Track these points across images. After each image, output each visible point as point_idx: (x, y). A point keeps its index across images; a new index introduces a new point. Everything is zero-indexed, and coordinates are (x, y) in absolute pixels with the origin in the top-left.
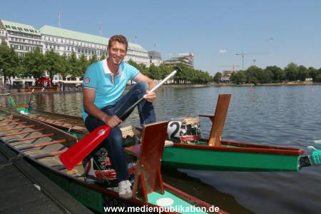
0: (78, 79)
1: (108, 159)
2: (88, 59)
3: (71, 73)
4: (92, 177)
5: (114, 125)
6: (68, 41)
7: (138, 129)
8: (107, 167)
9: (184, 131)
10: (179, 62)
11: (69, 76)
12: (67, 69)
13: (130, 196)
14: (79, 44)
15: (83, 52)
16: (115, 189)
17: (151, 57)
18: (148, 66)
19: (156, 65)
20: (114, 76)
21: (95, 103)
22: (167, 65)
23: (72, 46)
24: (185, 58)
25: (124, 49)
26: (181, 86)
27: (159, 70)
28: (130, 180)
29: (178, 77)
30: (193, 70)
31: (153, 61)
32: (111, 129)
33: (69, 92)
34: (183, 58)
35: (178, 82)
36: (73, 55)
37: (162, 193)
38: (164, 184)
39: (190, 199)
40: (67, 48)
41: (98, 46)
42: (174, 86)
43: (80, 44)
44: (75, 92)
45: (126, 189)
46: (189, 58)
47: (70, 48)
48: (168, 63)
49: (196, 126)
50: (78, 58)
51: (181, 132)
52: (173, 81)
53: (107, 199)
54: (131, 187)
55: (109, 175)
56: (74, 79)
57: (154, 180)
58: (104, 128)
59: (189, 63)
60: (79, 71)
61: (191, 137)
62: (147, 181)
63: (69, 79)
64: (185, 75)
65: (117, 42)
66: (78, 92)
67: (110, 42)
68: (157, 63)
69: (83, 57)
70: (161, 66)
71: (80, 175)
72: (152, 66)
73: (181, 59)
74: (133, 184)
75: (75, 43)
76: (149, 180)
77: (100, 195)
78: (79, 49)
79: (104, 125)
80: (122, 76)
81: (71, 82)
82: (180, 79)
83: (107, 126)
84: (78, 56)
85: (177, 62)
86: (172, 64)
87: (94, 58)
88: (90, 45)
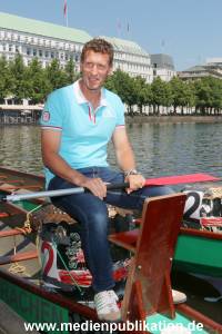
0: (26, 102)
1: (80, 253)
2: (44, 66)
3: (13, 91)
6: (9, 35)
8: (80, 266)
9: (208, 209)
10: (207, 74)
11: (11, 96)
12: (8, 85)
15: (35, 54)
16: (91, 304)
17: (155, 66)
18: (149, 81)
19: (164, 79)
22: (185, 79)
23: (17, 43)
26: (207, 119)
27: (170, 88)
28: (116, 290)
29: (203, 101)
31: (159, 72)
33: (10, 125)
34: (213, 67)
35: (203, 110)
36: (19, 59)
37: (171, 317)
40: (7, 47)
41: (61, 45)
42: (194, 118)
43: (30, 40)
44: (20, 125)
45: (110, 305)
47: (14, 47)
48: (186, 75)
50: (26, 65)
51: (202, 210)
52: (194, 110)
55: (82, 279)
56: (18, 101)
57: (159, 293)
60: (28, 88)
62: (147, 294)
63: (10, 102)
64: (216, 98)
66: (24, 124)
68: (165, 75)
69: (35, 63)
70: (173, 82)
71: (29, 276)
72: (157, 81)
73: (211, 69)
75: (23, 38)
76: (150, 292)
78: (29, 49)
81: (13, 107)
82: (208, 105)
84: (26, 62)
85: (203, 74)
86: (193, 79)
87: (55, 65)
88: (47, 42)
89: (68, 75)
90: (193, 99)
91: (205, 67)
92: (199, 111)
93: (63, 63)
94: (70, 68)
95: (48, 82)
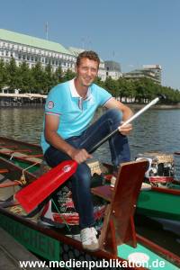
0: (17, 91)
1: (70, 200)
2: (30, 67)
3: (8, 84)
4: (49, 221)
5: (82, 161)
6: (6, 45)
7: (105, 165)
8: (68, 210)
10: (143, 76)
11: (6, 87)
12: (5, 79)
13: (97, 247)
14: (20, 48)
15: (24, 58)
17: (108, 69)
18: (104, 79)
19: (113, 78)
20: (83, 100)
21: (59, 132)
22: (128, 79)
23: (12, 50)
24: (150, 70)
25: (95, 67)
27: (118, 85)
29: (140, 95)
30: (160, 86)
31: (111, 74)
32: (77, 165)
33: (6, 107)
35: (140, 101)
36: (13, 61)
37: (134, 247)
38: (137, 235)
39: (170, 257)
40: (5, 53)
41: (43, 52)
42: (134, 106)
44: (12, 107)
46: (156, 71)
47: (9, 53)
48: (129, 76)
49: (170, 165)
50: (18, 65)
51: (151, 172)
52: (133, 100)
53: (66, 248)
54: (97, 236)
56: (12, 91)
58: (70, 164)
59: (156, 77)
60: (18, 82)
61: (163, 179)
62: (118, 230)
63: (6, 91)
64: (149, 92)
66: (15, 107)
67: (78, 59)
68: (114, 76)
69: (24, 64)
70: (120, 81)
72: (109, 79)
73: (146, 72)
74: (99, 232)
75: (16, 47)
77: (57, 243)
78: (20, 54)
79: (70, 160)
80: (91, 101)
81: (8, 95)
82: (143, 97)
83: (74, 161)
84: (18, 63)
85: (140, 76)
86: (134, 79)
87: (38, 66)
88: (33, 50)
89: (47, 73)
90: (134, 92)
91: (142, 71)
92: (137, 101)
93: (44, 65)
94: (49, 69)
95: (32, 78)
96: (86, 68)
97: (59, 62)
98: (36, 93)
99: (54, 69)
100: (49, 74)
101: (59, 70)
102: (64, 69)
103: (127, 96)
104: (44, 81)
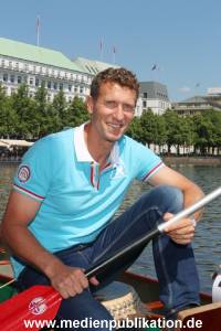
2: (9, 93)
10: (209, 107)
17: (146, 95)
18: (138, 113)
19: (155, 111)
20: (101, 168)
22: (181, 112)
26: (208, 161)
27: (163, 123)
29: (204, 140)
31: (150, 103)
34: (216, 99)
35: (203, 151)
41: (31, 67)
42: (192, 159)
48: (183, 107)
52: (192, 149)
65: (117, 86)
68: (158, 108)
70: (167, 115)
72: (148, 113)
73: (213, 100)
80: (119, 170)
82: (209, 145)
85: (203, 107)
86: (191, 112)
87: (22, 92)
88: (14, 64)
89: (38, 104)
90: (192, 137)
91: (207, 98)
92: (198, 151)
93: (32, 90)
94: (41, 96)
95: (13, 112)
96: (113, 103)
97: (60, 83)
98: (19, 138)
99: (51, 96)
100: (42, 106)
101: (60, 99)
102: (69, 96)
103: (179, 143)
104: (32, 117)
